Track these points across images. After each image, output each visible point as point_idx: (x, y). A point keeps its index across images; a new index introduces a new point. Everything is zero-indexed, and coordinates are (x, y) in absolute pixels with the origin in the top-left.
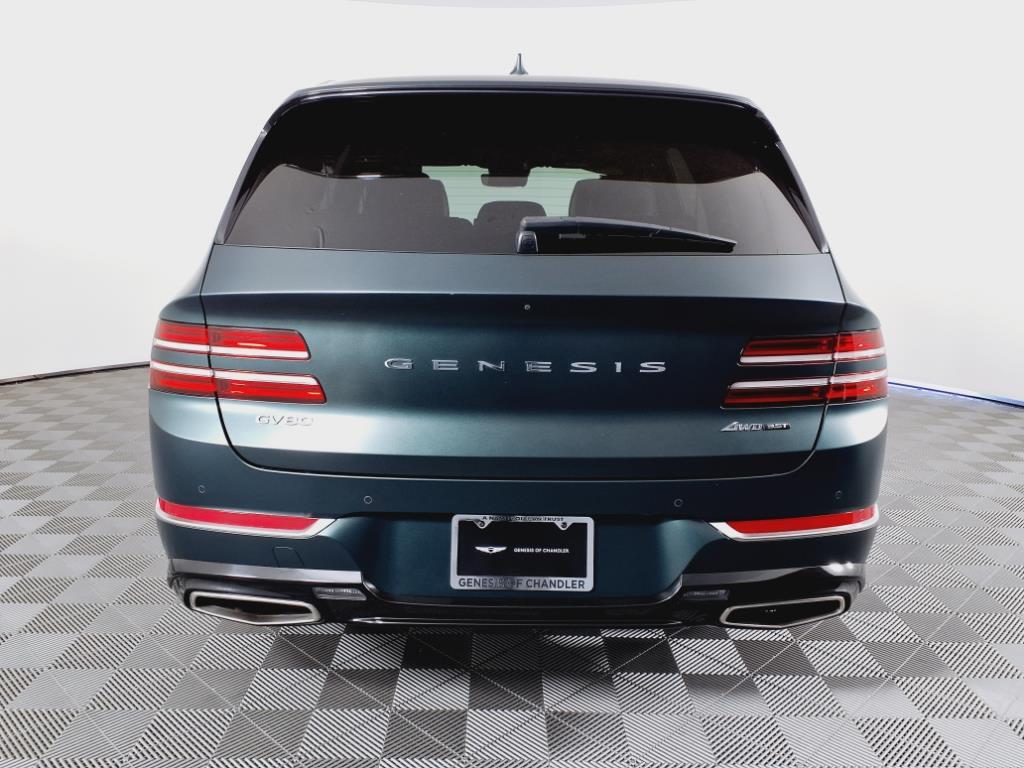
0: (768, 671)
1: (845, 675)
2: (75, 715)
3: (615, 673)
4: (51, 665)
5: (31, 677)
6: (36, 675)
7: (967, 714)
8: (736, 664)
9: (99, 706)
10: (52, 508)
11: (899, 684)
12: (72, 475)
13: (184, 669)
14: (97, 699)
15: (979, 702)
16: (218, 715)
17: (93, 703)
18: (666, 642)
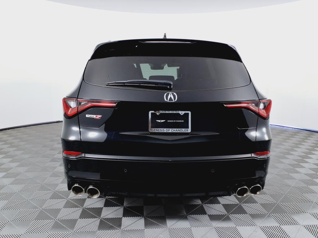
0: (233, 213)
1: (256, 214)
2: (21, 235)
3: (188, 215)
4: (11, 220)
5: (5, 224)
6: (7, 223)
7: (292, 224)
8: (223, 211)
9: (29, 232)
10: (6, 170)
11: (271, 216)
12: (11, 159)
13: (54, 220)
14: (27, 230)
15: (295, 220)
16: (67, 234)
17: (26, 231)
18: (202, 205)
